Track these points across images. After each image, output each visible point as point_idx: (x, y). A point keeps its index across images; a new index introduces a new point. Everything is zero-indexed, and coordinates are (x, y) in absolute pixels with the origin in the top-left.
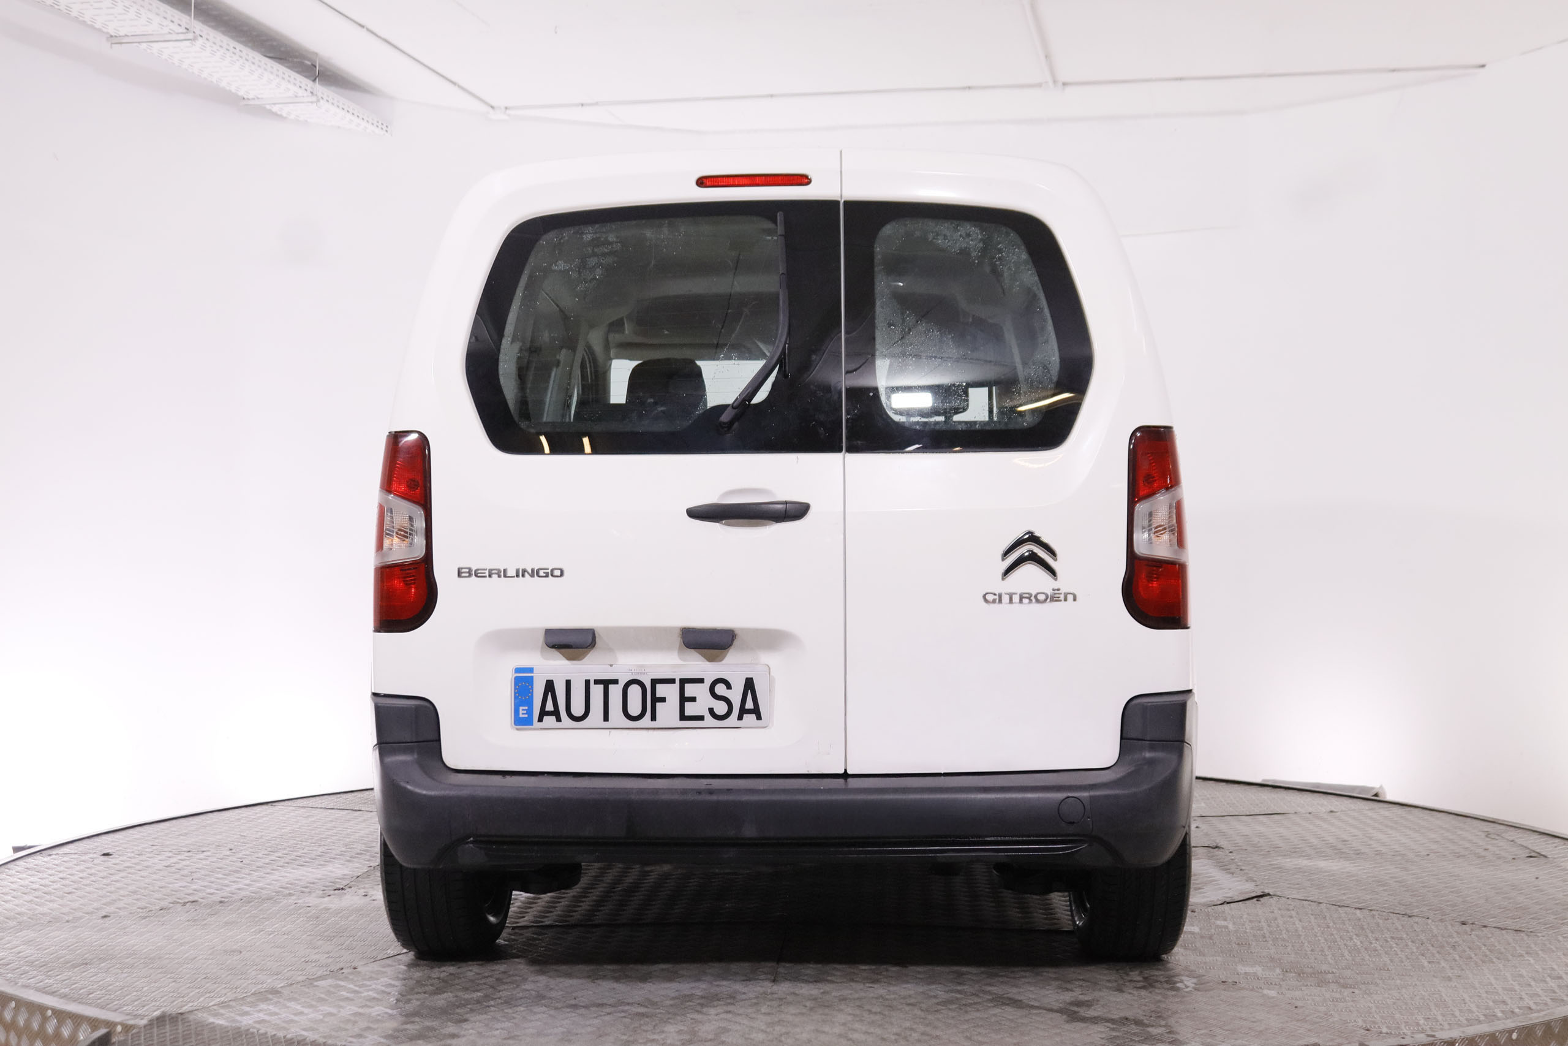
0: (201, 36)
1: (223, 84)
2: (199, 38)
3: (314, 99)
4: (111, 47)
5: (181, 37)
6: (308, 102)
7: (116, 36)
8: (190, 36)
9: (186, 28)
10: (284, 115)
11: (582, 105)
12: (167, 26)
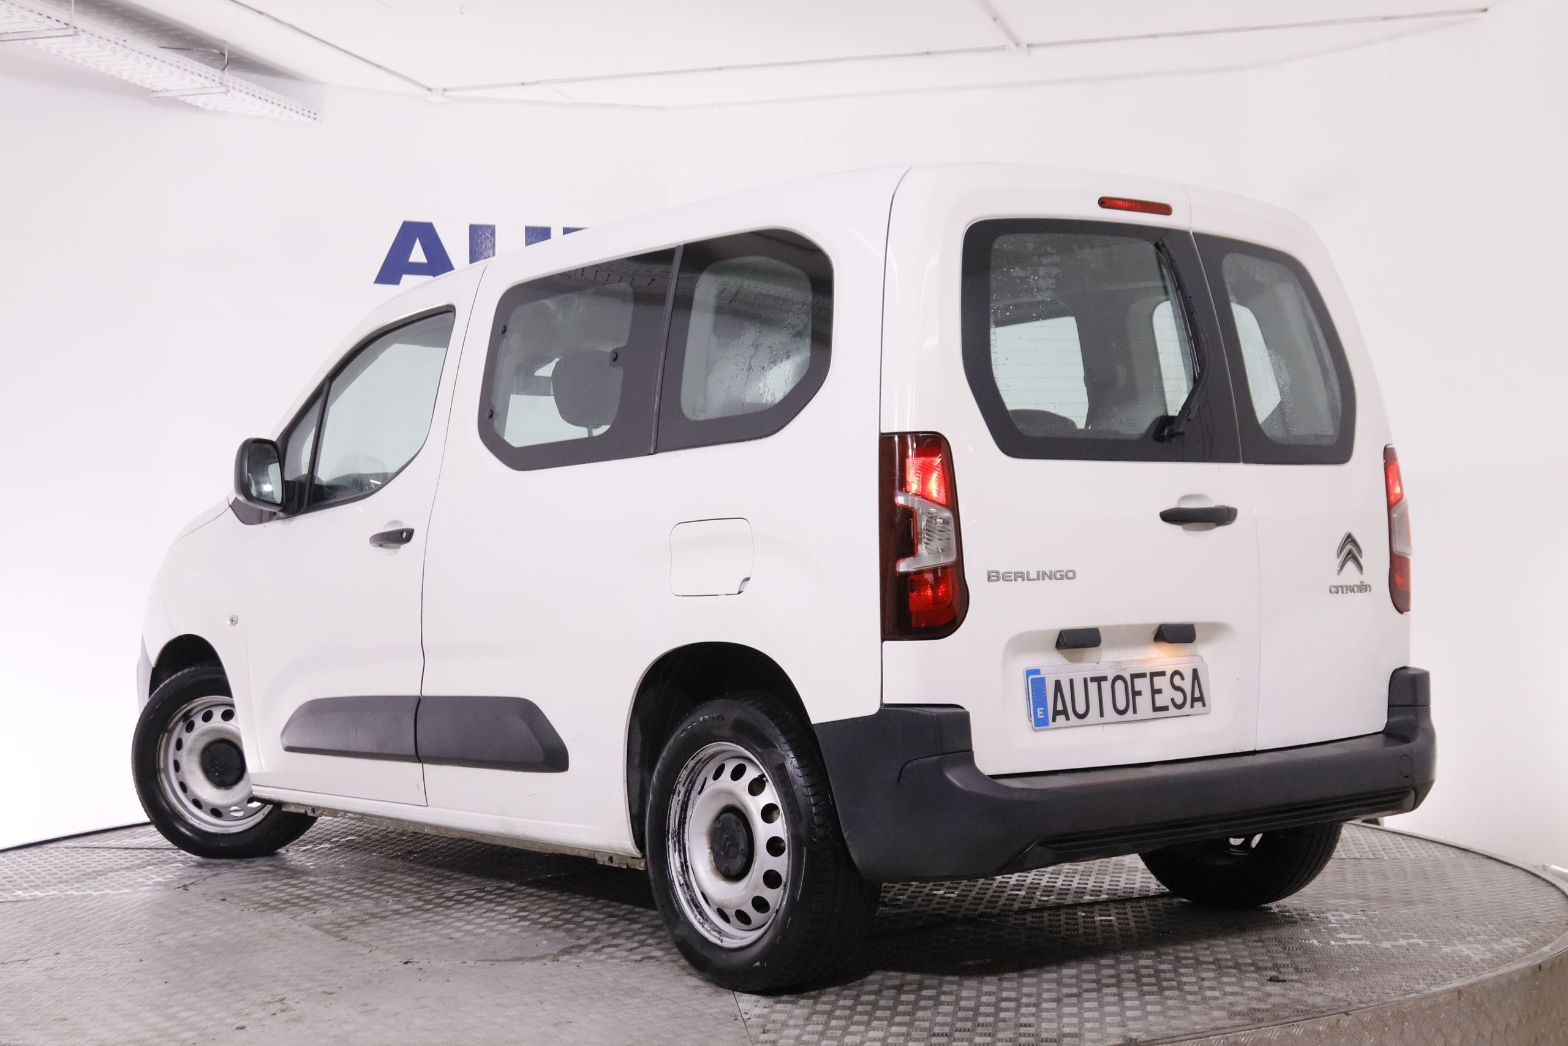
0: (83, 31)
1: (125, 77)
2: (81, 33)
3: (223, 89)
5: (61, 33)
6: (220, 93)
8: (70, 31)
9: (66, 24)
10: (201, 106)
11: (523, 84)
12: (44, 22)
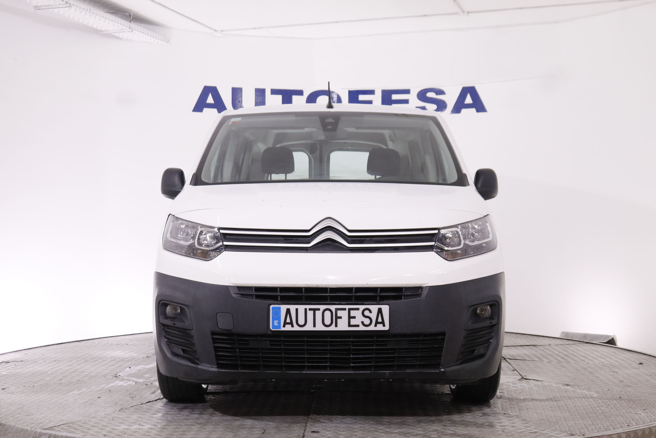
0: (73, 5)
1: (90, 25)
2: (72, 6)
3: (131, 30)
4: (36, 11)
5: (64, 6)
6: (129, 32)
7: (37, 7)
8: (68, 5)
9: (66, 2)
10: (121, 37)
11: (255, 28)
12: (57, 1)
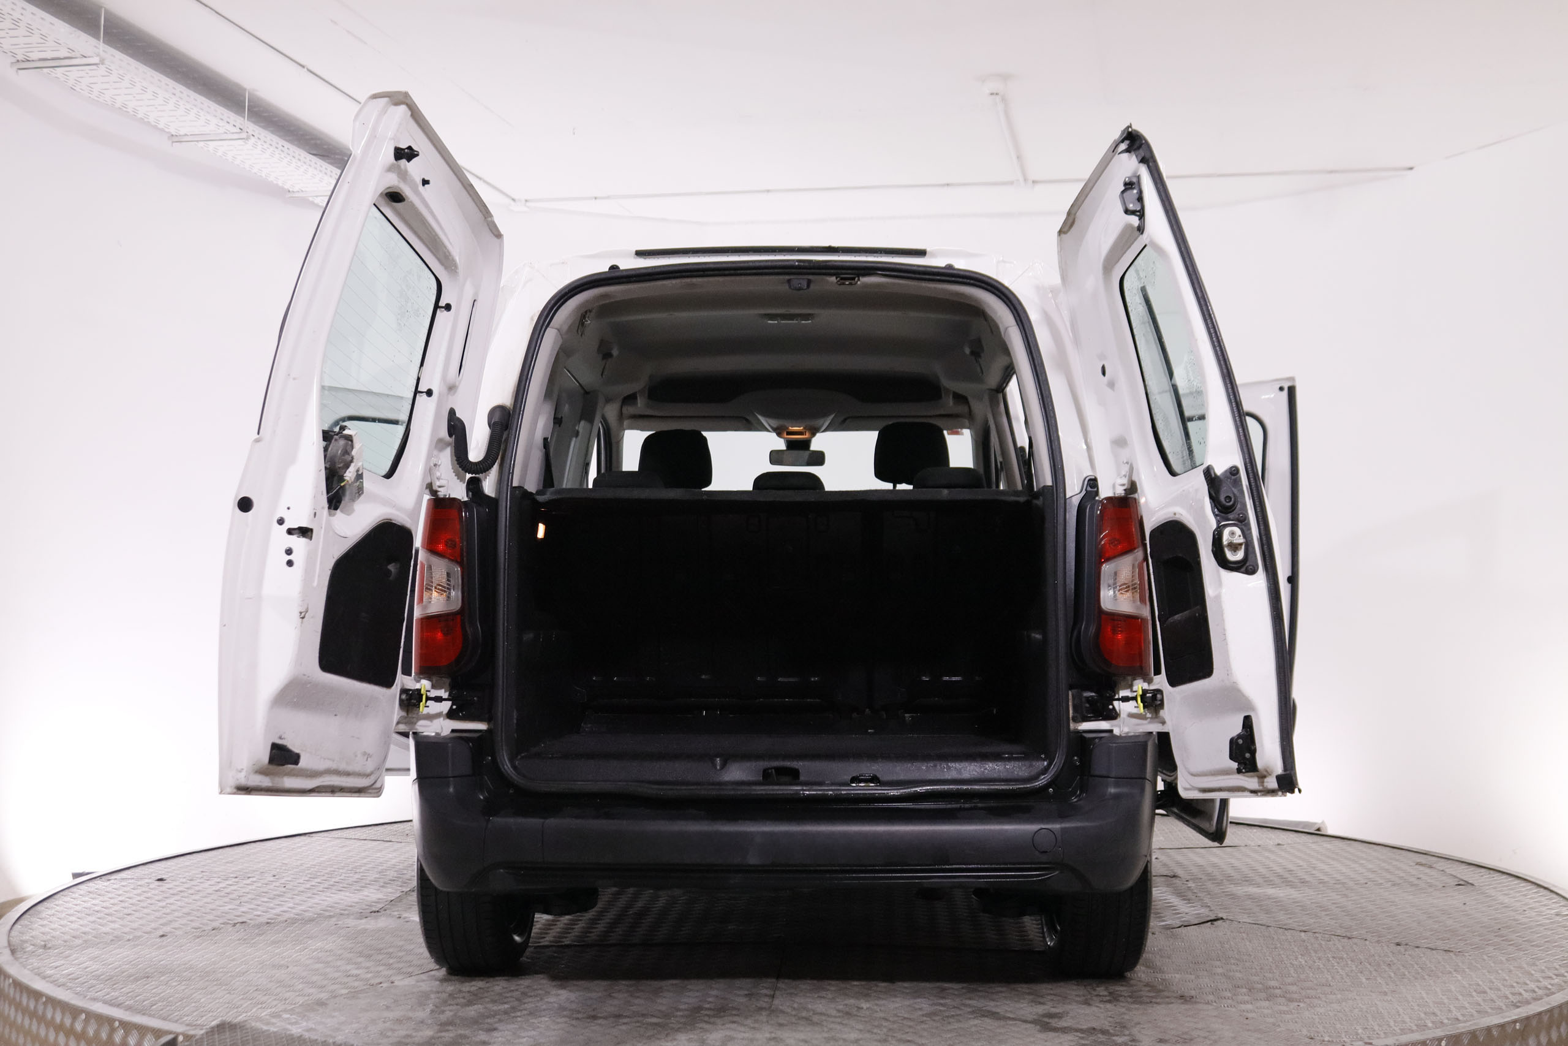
0: (253, 135)
1: (272, 178)
2: (252, 137)
4: (172, 145)
5: (236, 136)
7: (177, 136)
8: (244, 135)
9: (240, 129)
11: (596, 198)
12: (223, 126)
